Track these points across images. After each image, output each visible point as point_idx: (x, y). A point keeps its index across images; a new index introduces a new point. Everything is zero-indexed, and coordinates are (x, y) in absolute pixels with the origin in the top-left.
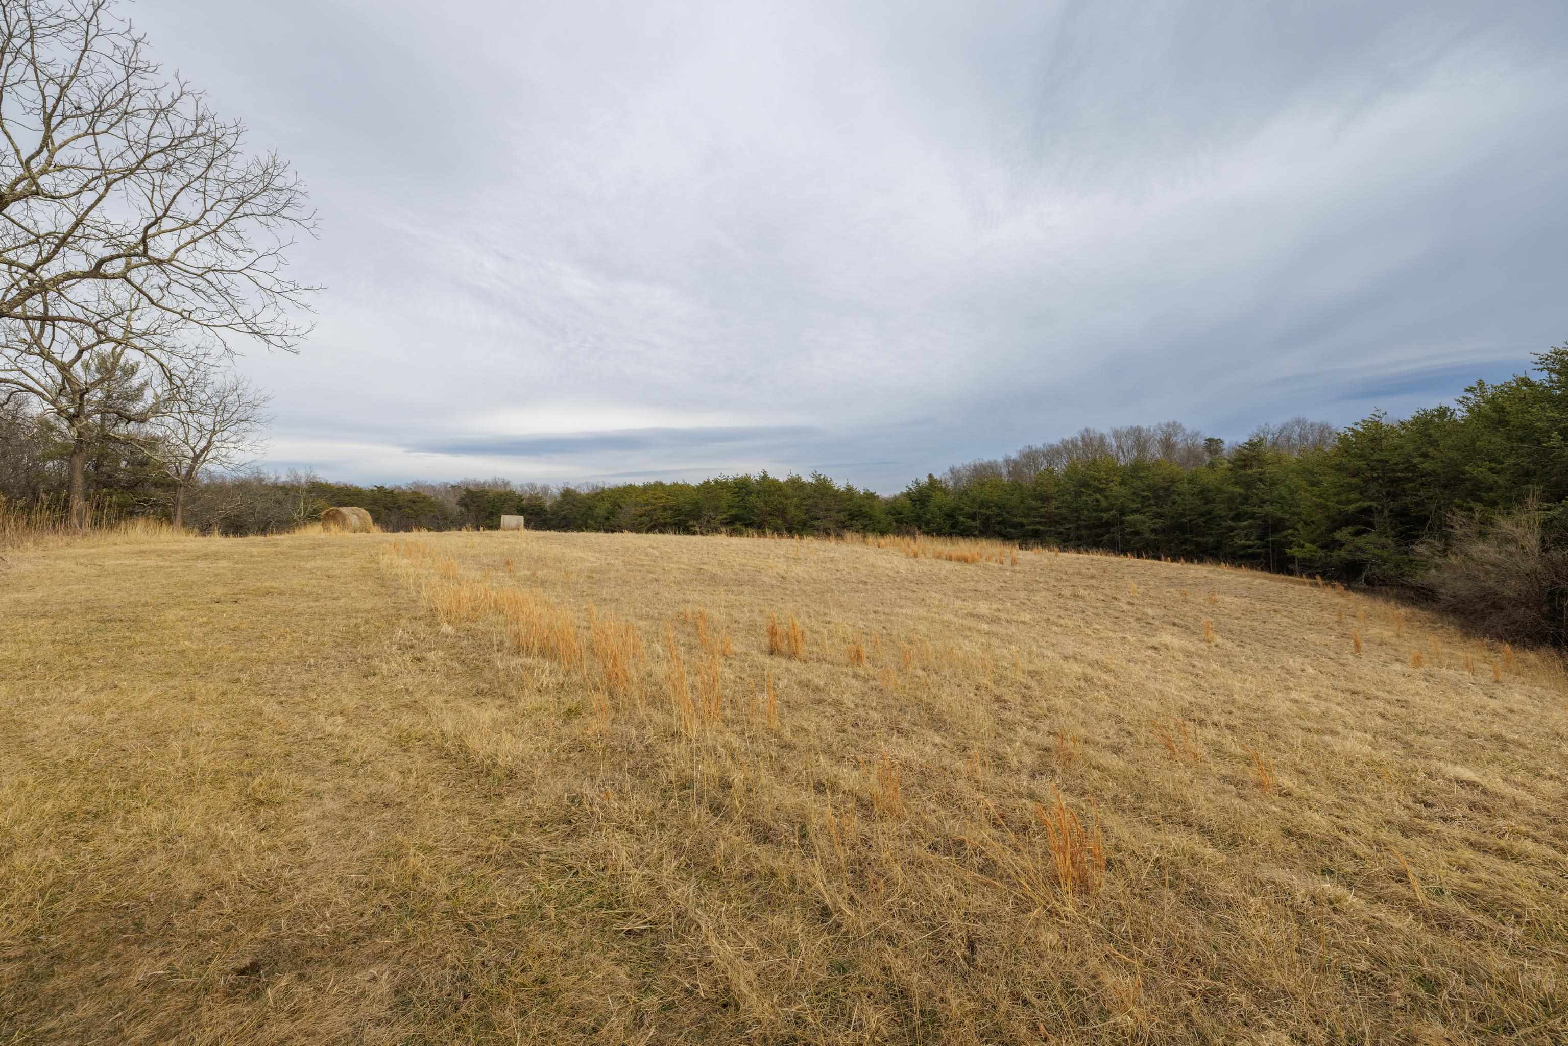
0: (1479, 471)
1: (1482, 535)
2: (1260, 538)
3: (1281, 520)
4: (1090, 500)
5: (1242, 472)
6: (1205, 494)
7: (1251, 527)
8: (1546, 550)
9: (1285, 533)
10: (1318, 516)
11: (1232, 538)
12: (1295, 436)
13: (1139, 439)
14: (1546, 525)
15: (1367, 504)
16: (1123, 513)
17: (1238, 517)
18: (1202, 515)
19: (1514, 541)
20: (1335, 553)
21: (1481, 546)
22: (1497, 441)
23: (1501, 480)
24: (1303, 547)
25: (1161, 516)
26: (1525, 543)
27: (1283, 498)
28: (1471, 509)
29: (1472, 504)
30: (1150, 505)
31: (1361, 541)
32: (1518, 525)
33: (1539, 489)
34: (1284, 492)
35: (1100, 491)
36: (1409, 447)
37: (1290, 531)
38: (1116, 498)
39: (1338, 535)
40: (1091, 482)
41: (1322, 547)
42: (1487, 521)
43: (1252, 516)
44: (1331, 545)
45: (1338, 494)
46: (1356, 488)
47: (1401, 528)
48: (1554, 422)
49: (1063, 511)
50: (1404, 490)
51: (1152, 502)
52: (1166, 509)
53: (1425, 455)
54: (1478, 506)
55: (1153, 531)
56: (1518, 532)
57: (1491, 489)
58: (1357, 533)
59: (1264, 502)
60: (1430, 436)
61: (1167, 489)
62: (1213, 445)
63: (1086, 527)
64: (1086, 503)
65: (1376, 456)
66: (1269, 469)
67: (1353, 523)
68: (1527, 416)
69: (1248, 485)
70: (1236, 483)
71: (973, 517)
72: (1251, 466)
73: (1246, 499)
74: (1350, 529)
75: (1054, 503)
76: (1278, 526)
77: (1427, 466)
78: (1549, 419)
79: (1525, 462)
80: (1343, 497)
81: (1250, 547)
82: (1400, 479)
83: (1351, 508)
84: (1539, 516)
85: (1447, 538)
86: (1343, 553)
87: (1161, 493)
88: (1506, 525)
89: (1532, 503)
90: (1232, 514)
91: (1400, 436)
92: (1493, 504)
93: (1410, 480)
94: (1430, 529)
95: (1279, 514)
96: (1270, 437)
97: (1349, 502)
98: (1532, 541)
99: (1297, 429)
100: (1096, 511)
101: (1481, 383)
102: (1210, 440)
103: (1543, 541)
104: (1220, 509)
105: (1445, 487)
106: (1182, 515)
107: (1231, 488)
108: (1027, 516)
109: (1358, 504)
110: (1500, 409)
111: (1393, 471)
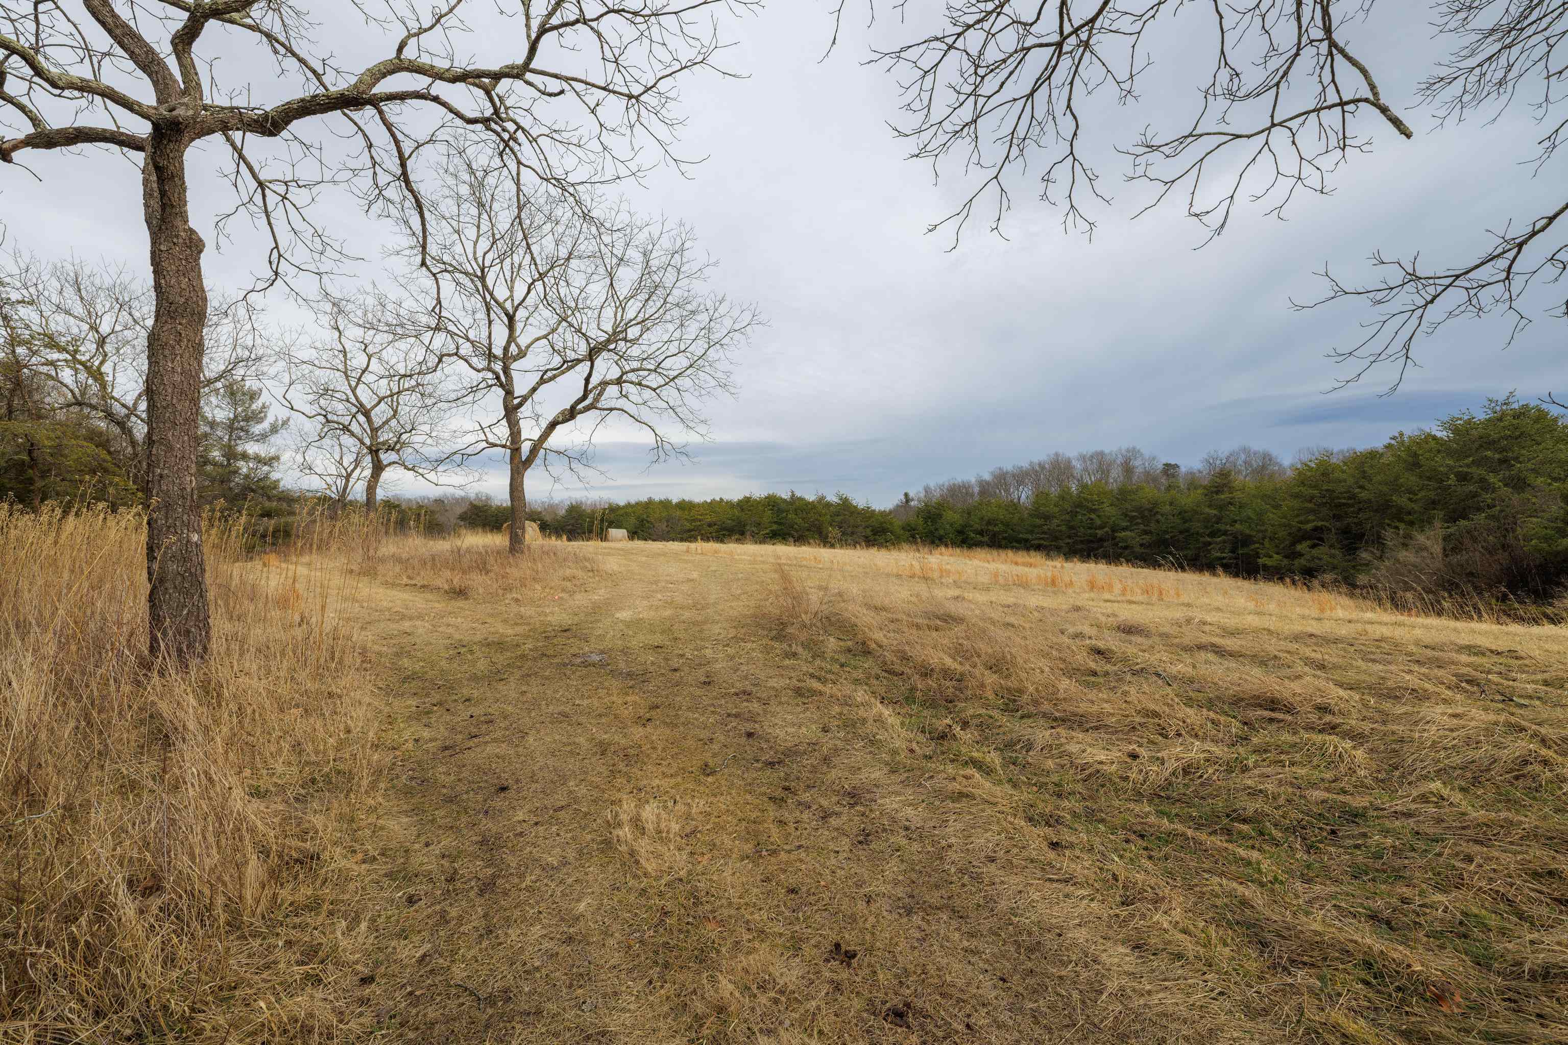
0: (1401, 500)
1: (1405, 545)
2: (1233, 551)
3: (1250, 536)
4: (1084, 519)
5: (1215, 497)
6: (1182, 514)
7: (1224, 542)
8: (1447, 556)
9: (1253, 547)
10: (1282, 533)
11: (1209, 551)
12: (1240, 462)
13: (1101, 462)
14: (1446, 539)
15: (1320, 524)
16: (1113, 531)
17: (1213, 534)
18: (1181, 532)
19: (1426, 549)
20: (1296, 562)
21: (1405, 553)
22: (1411, 479)
23: (1416, 507)
24: (1271, 557)
25: (1146, 532)
26: (1433, 550)
27: (1249, 518)
28: (1397, 528)
29: (1397, 524)
30: (1137, 524)
31: (1315, 552)
32: (1428, 539)
33: (1441, 514)
34: (1250, 513)
35: (1094, 511)
36: (1351, 481)
37: (1257, 545)
38: (1109, 518)
39: (1299, 547)
40: (1085, 503)
41: (1286, 557)
42: (1408, 536)
43: (1225, 533)
44: (1293, 555)
45: (1298, 516)
46: (1312, 511)
47: (1345, 542)
48: (1451, 468)
49: (1063, 528)
50: (1346, 513)
51: (1139, 521)
52: (1153, 526)
53: (1362, 487)
54: (1402, 526)
55: (1141, 545)
56: (1428, 543)
57: (1409, 513)
58: (1313, 546)
59: (1236, 521)
60: (1364, 472)
61: (1150, 510)
62: (1170, 470)
63: (1082, 542)
64: (1082, 521)
65: (1325, 487)
66: (1238, 494)
67: (1309, 538)
68: (1433, 463)
69: (1221, 508)
70: (1210, 506)
71: (981, 533)
72: (1222, 492)
73: (1219, 520)
74: (1309, 543)
75: (1056, 521)
76: (1246, 541)
77: (1364, 495)
78: (1447, 466)
79: (1432, 495)
80: (1302, 518)
81: (1224, 558)
82: (1344, 504)
83: (1309, 527)
84: (1441, 533)
85: (1382, 546)
86: (1303, 561)
87: (1146, 513)
88: (1421, 538)
89: (1437, 524)
90: (1208, 532)
91: (1343, 472)
92: (1411, 523)
93: (1353, 506)
94: (1367, 542)
95: (1247, 532)
96: (1218, 462)
97: (1308, 522)
98: (1437, 549)
99: (1243, 457)
100: (1090, 528)
101: (1401, 434)
102: (1166, 465)
103: (1445, 550)
104: (1196, 526)
105: (1377, 511)
106: (1166, 532)
107: (1207, 510)
108: (1032, 532)
109: (1315, 523)
110: (1415, 455)
111: (1338, 498)
